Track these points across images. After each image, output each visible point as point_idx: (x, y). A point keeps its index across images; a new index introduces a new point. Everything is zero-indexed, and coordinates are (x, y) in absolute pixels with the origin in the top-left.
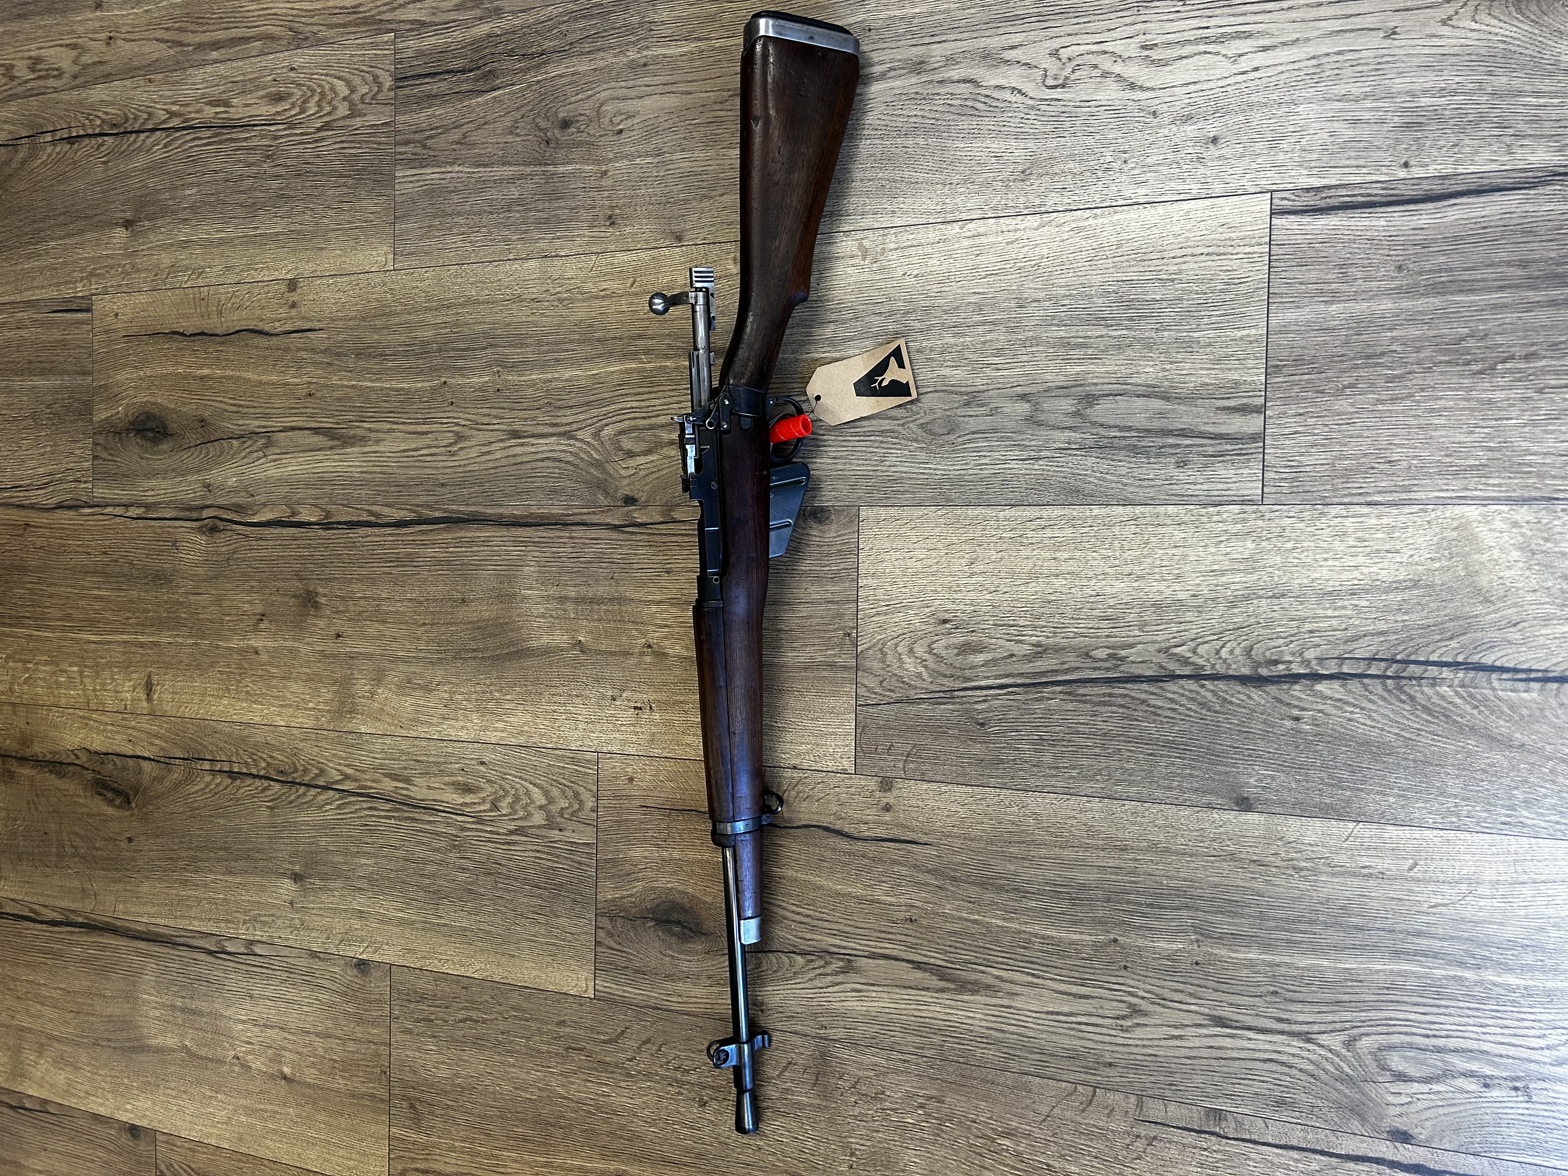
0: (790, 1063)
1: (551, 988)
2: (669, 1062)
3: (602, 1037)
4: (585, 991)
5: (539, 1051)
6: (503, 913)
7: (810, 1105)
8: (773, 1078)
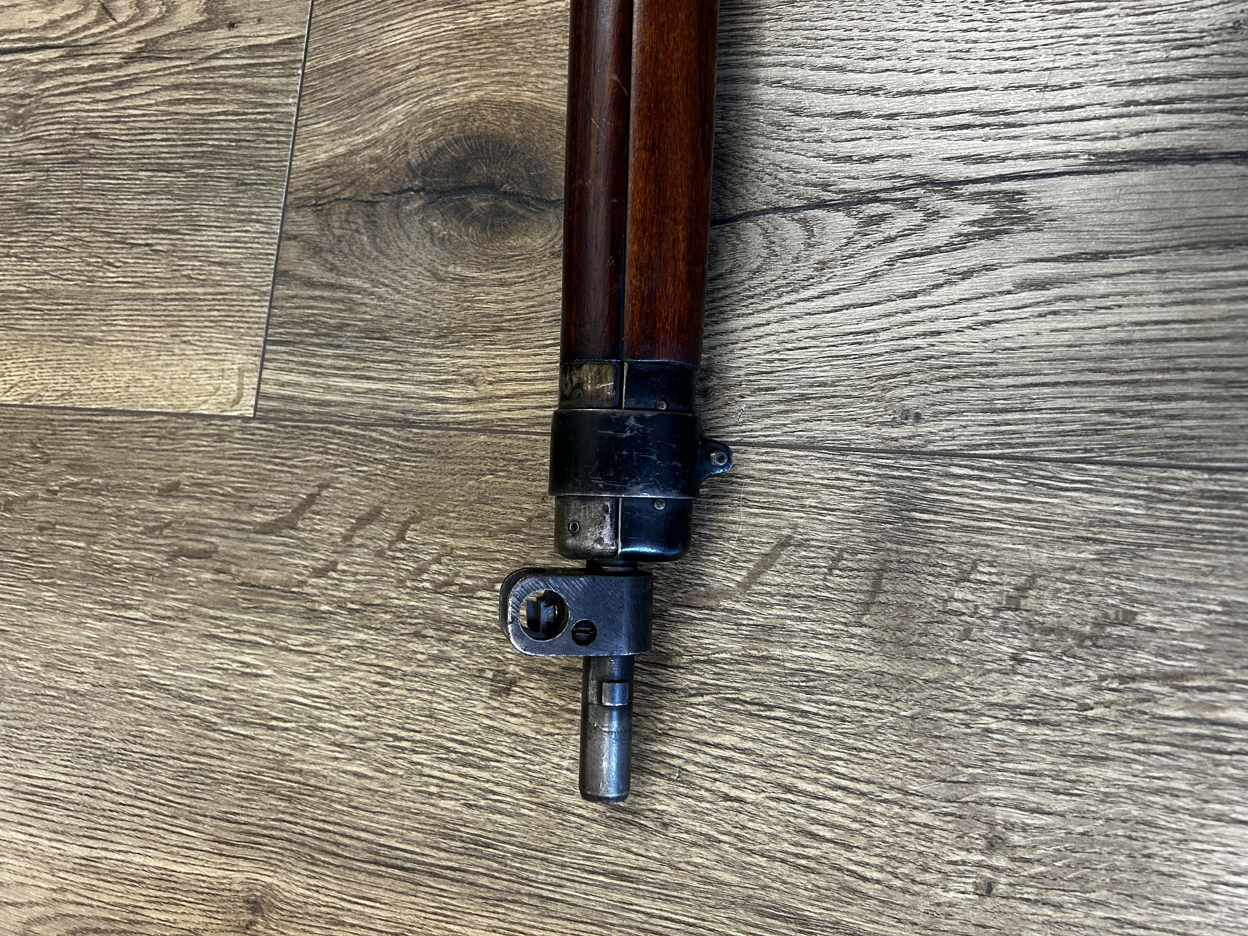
0: (784, 543)
1: (161, 404)
2: (421, 570)
3: (259, 518)
4: (236, 402)
5: (112, 569)
6: (85, 245)
7: (848, 676)
8: (726, 594)
